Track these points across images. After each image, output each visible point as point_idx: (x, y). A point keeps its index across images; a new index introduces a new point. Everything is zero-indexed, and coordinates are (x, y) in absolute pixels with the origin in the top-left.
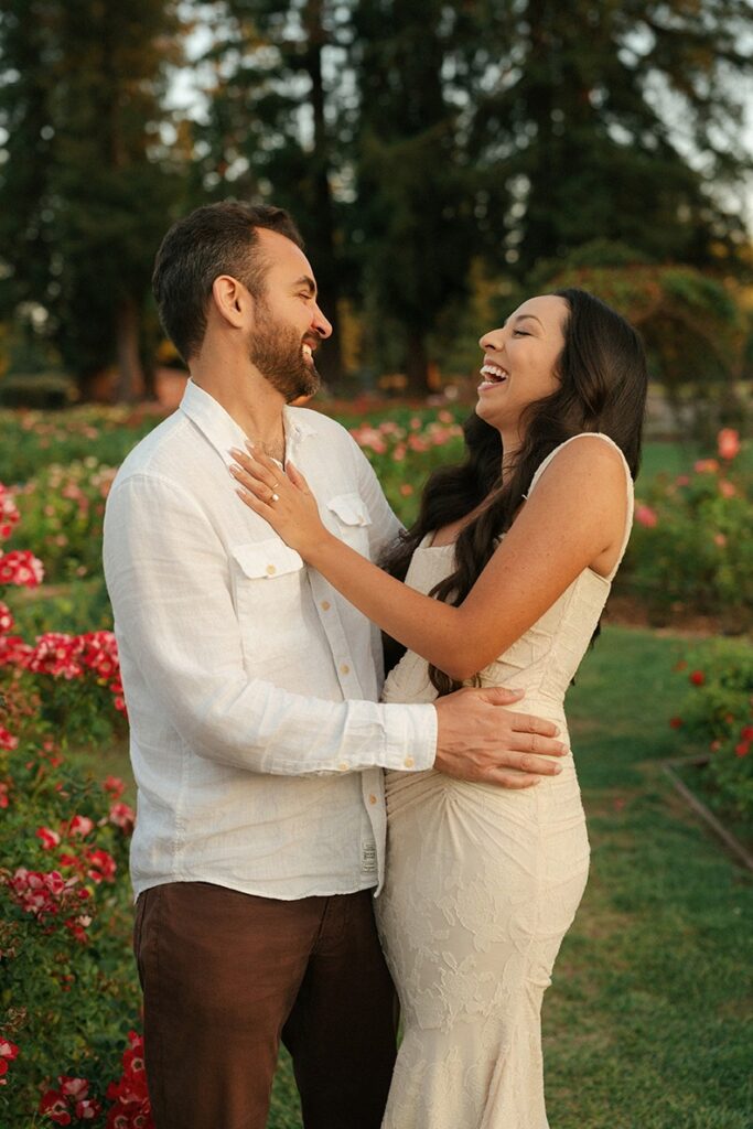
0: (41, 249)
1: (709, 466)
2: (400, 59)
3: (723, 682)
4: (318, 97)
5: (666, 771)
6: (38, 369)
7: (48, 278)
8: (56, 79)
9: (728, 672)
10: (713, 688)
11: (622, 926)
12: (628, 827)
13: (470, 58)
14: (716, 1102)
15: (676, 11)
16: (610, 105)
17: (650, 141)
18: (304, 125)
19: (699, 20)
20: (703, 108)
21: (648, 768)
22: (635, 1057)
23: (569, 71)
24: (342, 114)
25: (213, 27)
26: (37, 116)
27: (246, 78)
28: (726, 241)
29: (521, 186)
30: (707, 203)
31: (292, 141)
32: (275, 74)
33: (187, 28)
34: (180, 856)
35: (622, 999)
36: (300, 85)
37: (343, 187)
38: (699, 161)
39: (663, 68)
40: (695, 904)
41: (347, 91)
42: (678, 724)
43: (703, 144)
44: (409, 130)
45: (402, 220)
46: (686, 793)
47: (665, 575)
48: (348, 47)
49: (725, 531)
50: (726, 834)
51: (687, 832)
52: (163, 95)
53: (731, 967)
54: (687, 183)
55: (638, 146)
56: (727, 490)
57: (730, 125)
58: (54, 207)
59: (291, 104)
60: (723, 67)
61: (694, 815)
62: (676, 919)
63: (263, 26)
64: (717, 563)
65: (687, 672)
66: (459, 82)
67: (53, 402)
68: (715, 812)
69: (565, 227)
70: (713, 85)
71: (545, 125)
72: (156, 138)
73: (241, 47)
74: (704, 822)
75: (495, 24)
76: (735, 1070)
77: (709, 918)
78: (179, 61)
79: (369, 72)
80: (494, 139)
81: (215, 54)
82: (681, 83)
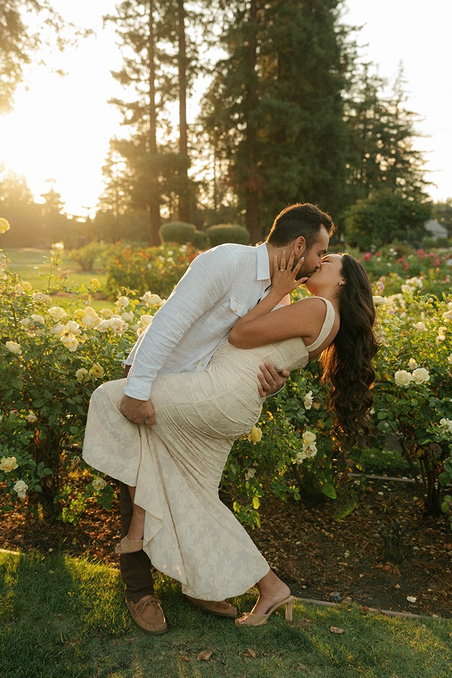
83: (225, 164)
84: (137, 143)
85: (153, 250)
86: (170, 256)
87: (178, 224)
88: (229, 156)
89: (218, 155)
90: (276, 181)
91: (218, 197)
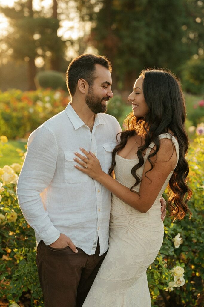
83: (88, 26)
84: (18, 8)
85: (31, 94)
86: (47, 102)
87: (50, 73)
88: (91, 19)
89: (82, 19)
90: (127, 41)
91: (82, 50)
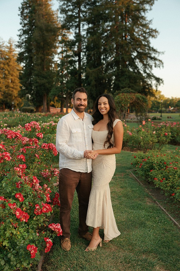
0: (30, 84)
1: (141, 126)
2: (94, 55)
3: (139, 158)
4: (80, 60)
5: (130, 171)
6: (29, 106)
7: (32, 90)
8: (34, 55)
9: (140, 156)
10: (137, 158)
11: (121, 190)
12: (123, 178)
13: (106, 55)
14: (131, 209)
15: (141, 49)
16: (129, 64)
17: (136, 71)
18: (77, 65)
19: (145, 51)
20: (145, 66)
21: (128, 171)
22: (121, 205)
23: (122, 58)
24: (84, 64)
25: (62, 48)
26: (31, 61)
27: (68, 56)
28: (148, 88)
29: (114, 78)
30: (145, 82)
31: (75, 68)
32: (72, 56)
33: (58, 47)
34: (65, 165)
35: (120, 198)
36: (77, 58)
37: (83, 76)
38: (144, 75)
39: (139, 59)
40: (132, 188)
41: (85, 60)
42: (132, 164)
43: (145, 72)
44: (95, 67)
45: (93, 83)
46: (133, 174)
47: (133, 143)
48: (85, 52)
49: (142, 137)
50: (138, 179)
51: (132, 179)
52: (53, 59)
53: (136, 195)
54: (142, 79)
55: (134, 72)
56: (143, 130)
57: (149, 69)
58: (33, 78)
59: (75, 62)
60: (149, 59)
61: (134, 177)
62: (129, 189)
63: (71, 48)
64: (141, 141)
65: (134, 156)
66: (104, 59)
67: (31, 111)
68: (137, 177)
69: (121, 85)
70: (147, 62)
71: (118, 67)
72: (51, 66)
73: (66, 51)
74: (135, 178)
75: (110, 50)
76: (135, 206)
77: (133, 189)
78: (56, 53)
79: (89, 57)
80: (110, 69)
81: (62, 52)
82: (141, 61)
